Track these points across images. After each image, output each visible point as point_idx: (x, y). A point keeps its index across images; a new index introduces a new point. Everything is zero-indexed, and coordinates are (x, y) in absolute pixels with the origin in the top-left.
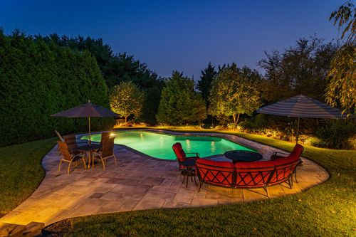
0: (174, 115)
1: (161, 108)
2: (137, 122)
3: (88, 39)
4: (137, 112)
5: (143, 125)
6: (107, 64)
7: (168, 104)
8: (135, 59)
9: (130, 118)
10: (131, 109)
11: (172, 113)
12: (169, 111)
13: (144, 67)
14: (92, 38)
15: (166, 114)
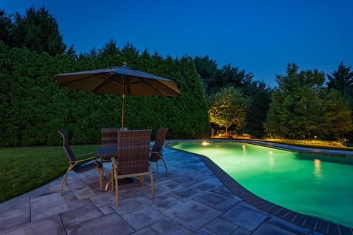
0: (291, 122)
1: (270, 114)
2: (240, 133)
3: (197, 57)
4: (240, 121)
5: (246, 136)
6: (211, 77)
7: (281, 106)
8: (240, 70)
9: (232, 128)
10: (233, 118)
11: (288, 120)
12: (283, 117)
13: (250, 78)
14: (199, 56)
15: (279, 121)
